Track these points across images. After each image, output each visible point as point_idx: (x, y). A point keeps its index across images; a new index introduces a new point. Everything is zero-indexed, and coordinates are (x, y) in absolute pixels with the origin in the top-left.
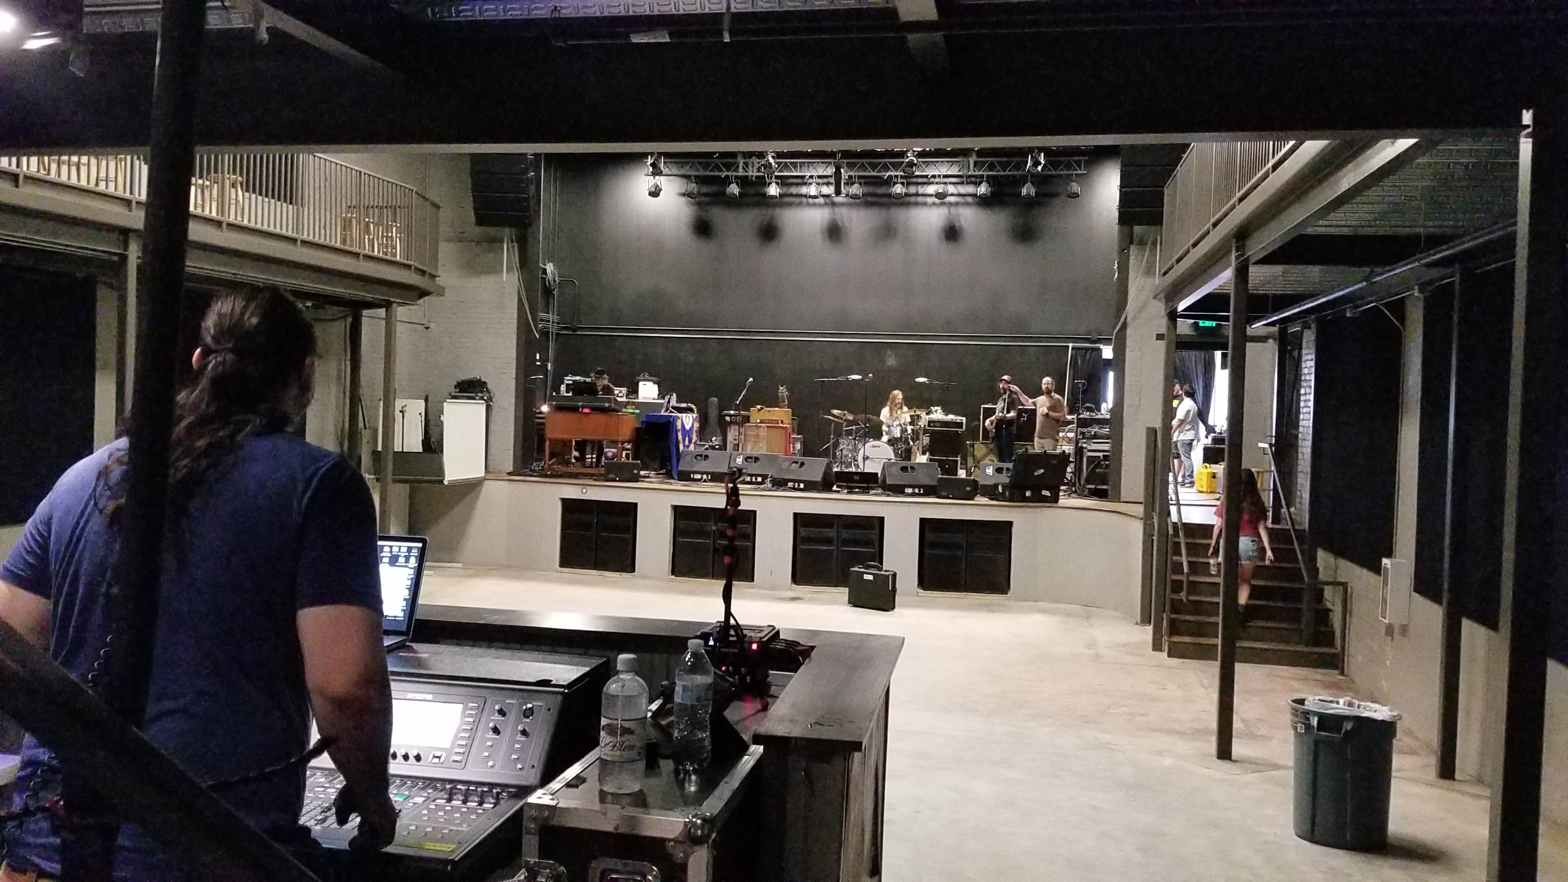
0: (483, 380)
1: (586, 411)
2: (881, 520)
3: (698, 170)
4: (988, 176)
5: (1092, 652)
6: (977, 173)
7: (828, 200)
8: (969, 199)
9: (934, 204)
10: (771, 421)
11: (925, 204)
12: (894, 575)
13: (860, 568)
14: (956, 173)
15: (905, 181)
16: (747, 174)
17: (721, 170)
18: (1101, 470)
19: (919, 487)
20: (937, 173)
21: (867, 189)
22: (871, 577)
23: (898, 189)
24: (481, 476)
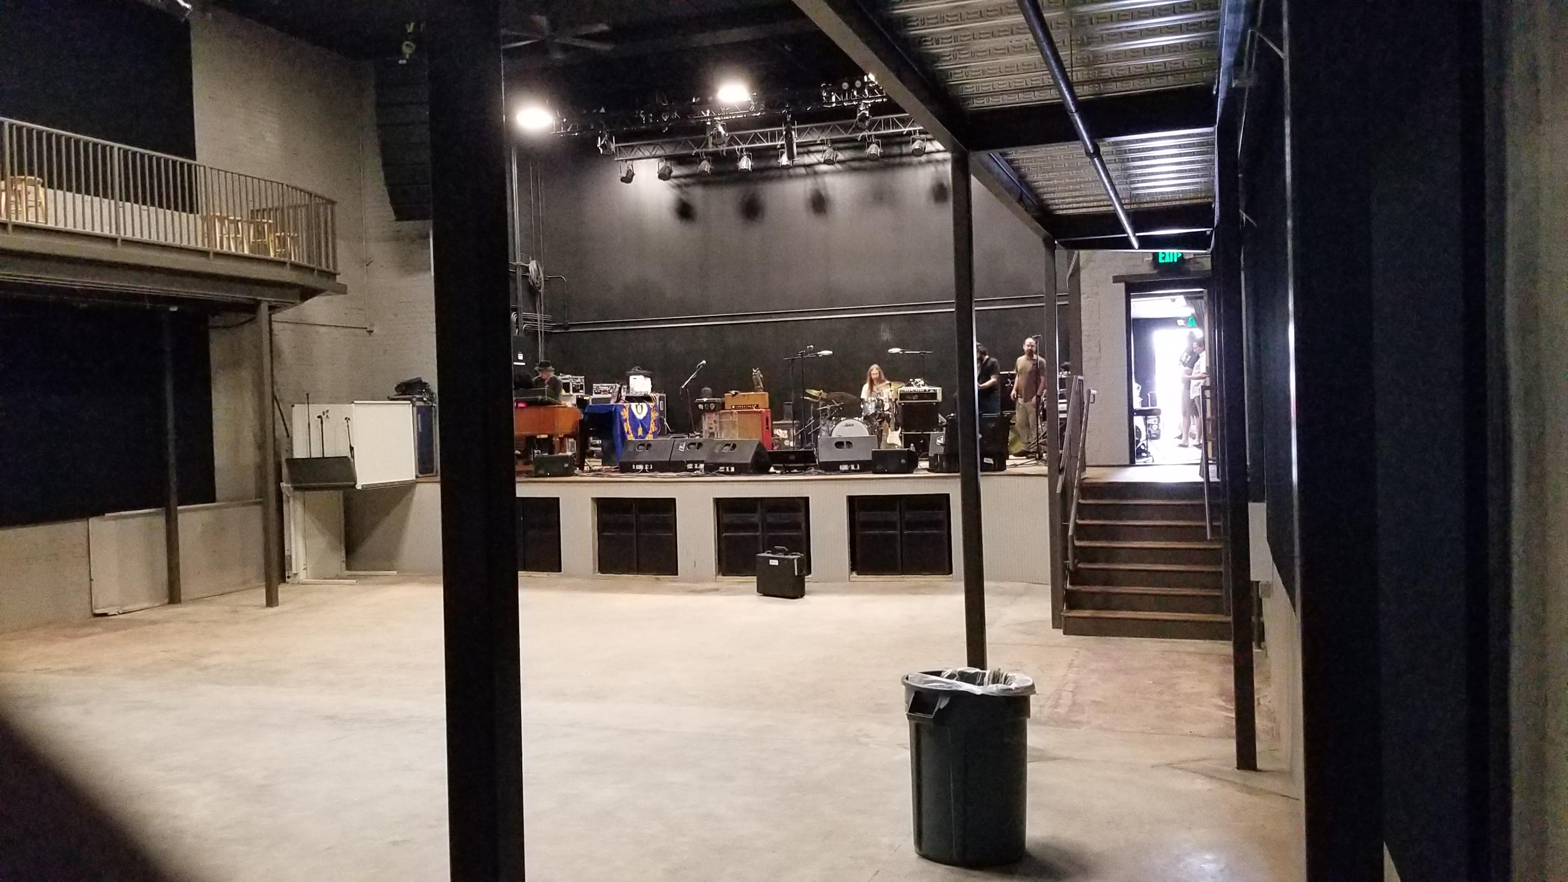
0: (424, 380)
2: (807, 499)
3: (665, 150)
7: (809, 169)
9: (920, 163)
10: (747, 407)
11: (910, 165)
12: (800, 559)
13: (768, 553)
15: (880, 141)
16: (716, 149)
17: (691, 148)
20: (911, 129)
21: (843, 155)
22: (776, 562)
24: (414, 478)
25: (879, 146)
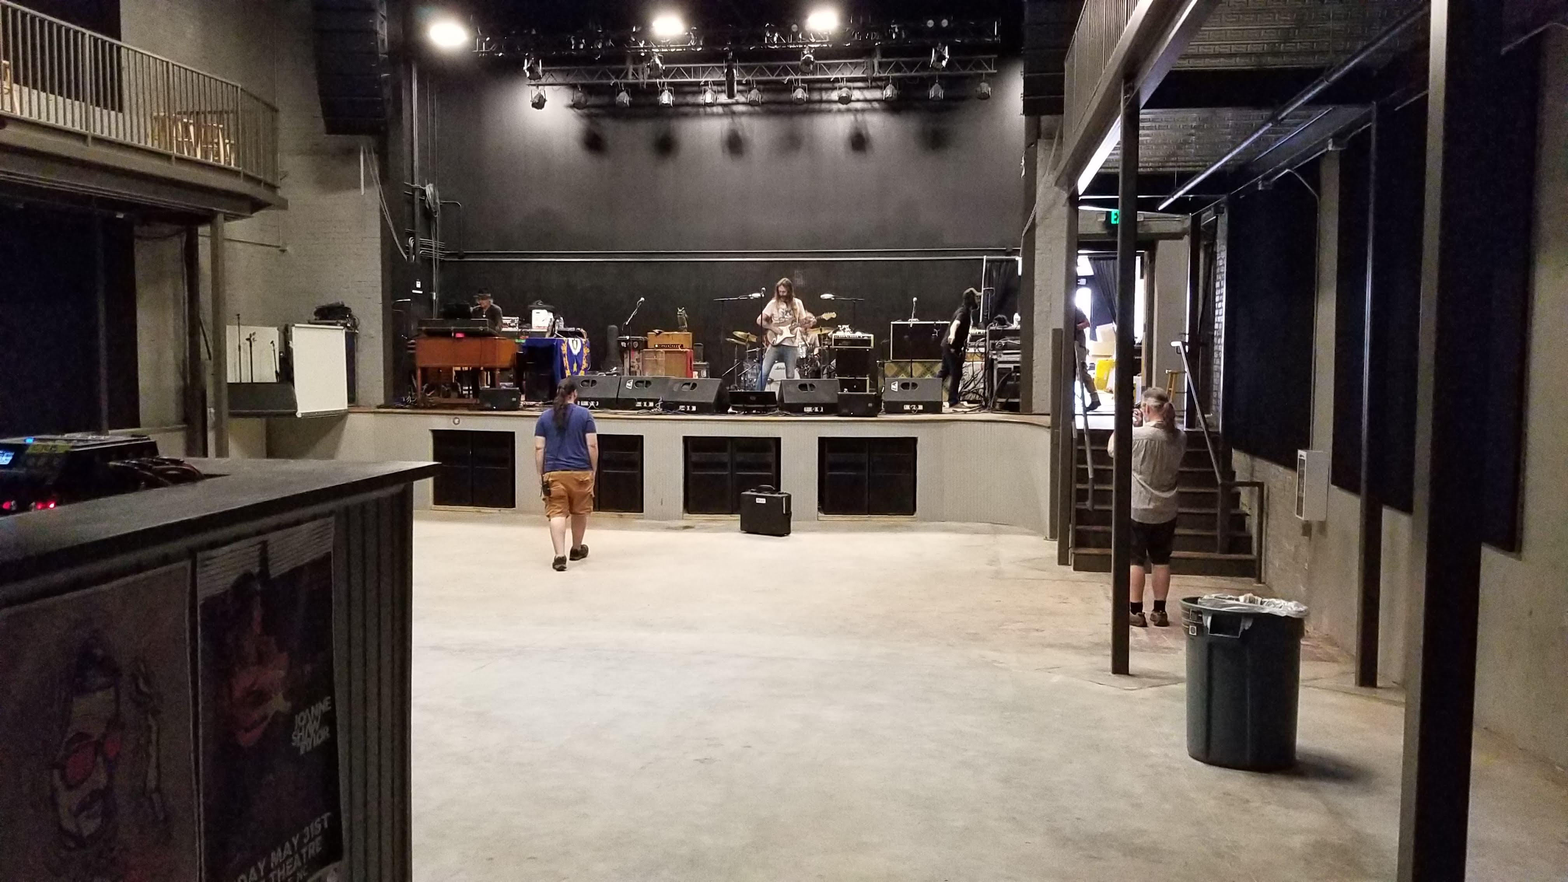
0: (346, 305)
1: (459, 335)
2: (778, 441)
3: (585, 78)
4: (894, 78)
5: (993, 568)
6: (882, 75)
7: (726, 109)
8: (876, 105)
9: (839, 111)
10: (671, 346)
11: (830, 111)
12: (789, 498)
13: (752, 491)
14: (860, 75)
15: (806, 85)
16: (637, 81)
17: (609, 78)
18: (1012, 383)
19: (819, 405)
20: (839, 76)
21: (766, 97)
22: (763, 501)
23: (799, 94)
24: (346, 408)
25: (805, 90)
